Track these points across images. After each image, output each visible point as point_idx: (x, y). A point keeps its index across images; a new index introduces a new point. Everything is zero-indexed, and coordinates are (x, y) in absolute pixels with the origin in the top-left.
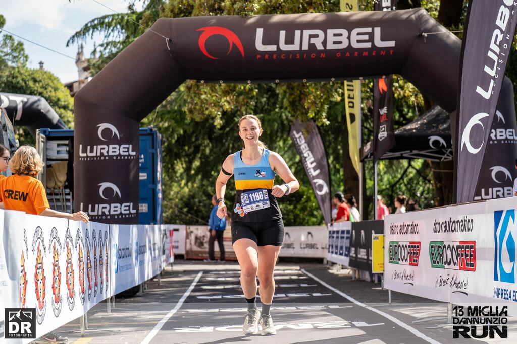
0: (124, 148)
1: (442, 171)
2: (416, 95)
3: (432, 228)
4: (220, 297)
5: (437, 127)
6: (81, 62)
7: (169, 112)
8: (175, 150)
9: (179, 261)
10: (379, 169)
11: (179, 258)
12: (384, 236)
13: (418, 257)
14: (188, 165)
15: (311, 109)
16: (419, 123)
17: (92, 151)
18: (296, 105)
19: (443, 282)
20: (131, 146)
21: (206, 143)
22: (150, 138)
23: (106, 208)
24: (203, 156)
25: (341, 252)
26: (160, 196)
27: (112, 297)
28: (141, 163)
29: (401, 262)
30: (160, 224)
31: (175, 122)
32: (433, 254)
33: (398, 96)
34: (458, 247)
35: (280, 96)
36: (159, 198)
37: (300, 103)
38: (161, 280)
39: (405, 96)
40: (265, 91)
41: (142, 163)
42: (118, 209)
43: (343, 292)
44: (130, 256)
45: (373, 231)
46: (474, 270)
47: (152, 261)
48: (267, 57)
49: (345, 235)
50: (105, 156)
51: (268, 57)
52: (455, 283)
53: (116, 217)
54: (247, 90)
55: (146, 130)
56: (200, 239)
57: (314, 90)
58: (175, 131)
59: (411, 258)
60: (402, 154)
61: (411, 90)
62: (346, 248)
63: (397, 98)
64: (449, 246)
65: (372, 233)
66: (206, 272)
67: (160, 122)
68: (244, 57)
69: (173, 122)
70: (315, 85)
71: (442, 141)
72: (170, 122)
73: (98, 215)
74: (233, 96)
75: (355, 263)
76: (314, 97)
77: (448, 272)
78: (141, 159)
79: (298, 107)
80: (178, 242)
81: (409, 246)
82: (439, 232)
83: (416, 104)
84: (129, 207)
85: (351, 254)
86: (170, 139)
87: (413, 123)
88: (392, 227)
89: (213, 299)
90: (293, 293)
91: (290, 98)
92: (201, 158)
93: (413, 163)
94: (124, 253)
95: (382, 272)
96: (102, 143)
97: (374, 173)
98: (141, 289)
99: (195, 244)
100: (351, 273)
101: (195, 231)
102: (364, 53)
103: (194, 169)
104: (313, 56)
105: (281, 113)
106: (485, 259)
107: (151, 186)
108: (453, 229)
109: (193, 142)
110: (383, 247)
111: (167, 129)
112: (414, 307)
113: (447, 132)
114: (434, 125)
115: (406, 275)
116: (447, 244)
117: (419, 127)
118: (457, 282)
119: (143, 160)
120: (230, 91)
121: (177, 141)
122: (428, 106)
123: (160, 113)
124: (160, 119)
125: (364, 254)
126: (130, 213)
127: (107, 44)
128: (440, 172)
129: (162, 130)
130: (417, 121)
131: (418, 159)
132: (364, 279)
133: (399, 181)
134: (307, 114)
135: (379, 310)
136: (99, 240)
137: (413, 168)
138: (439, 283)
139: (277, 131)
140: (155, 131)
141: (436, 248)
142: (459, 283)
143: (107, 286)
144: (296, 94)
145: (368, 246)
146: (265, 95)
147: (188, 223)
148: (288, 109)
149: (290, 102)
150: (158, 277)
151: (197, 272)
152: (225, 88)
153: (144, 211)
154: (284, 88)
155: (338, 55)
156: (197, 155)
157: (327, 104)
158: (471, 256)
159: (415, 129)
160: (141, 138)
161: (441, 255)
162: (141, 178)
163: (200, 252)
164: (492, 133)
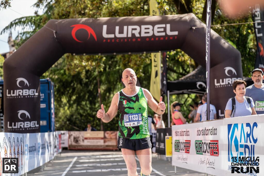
0: (31, 91)
2: (190, 60)
3: (196, 133)
6: (11, 42)
7: (58, 70)
8: (62, 90)
9: (65, 151)
12: (172, 137)
13: (189, 149)
14: (69, 99)
17: (14, 93)
20: (35, 90)
21: (79, 87)
22: (47, 85)
23: (22, 124)
29: (181, 151)
32: (197, 147)
34: (210, 143)
36: (52, 117)
41: (43, 98)
42: (29, 125)
44: (36, 150)
46: (218, 156)
50: (21, 96)
52: (208, 163)
53: (28, 129)
54: (99, 58)
55: (45, 81)
56: (76, 139)
59: (186, 149)
60: (183, 92)
63: (180, 61)
64: (205, 143)
65: (166, 135)
66: (79, 157)
68: (96, 41)
71: (204, 84)
72: (59, 75)
73: (18, 129)
75: (158, 151)
77: (205, 157)
80: (64, 140)
81: (185, 143)
82: (200, 135)
83: (190, 64)
84: (35, 123)
85: (156, 146)
91: (123, 62)
92: (76, 95)
94: (32, 149)
95: (171, 157)
96: (19, 88)
99: (74, 141)
100: (157, 156)
101: (74, 135)
103: (72, 101)
106: (223, 150)
107: (48, 111)
108: (207, 134)
110: (172, 143)
114: (199, 76)
115: (184, 158)
120: (90, 59)
122: (197, 65)
124: (53, 74)
125: (163, 146)
126: (36, 127)
127: (24, 33)
129: (54, 80)
132: (163, 159)
136: (17, 143)
138: (200, 163)
140: (50, 81)
141: (198, 144)
142: (211, 163)
143: (22, 167)
144: (126, 60)
145: (164, 142)
147: (70, 129)
151: (74, 157)
152: (86, 58)
153: (44, 125)
154: (120, 56)
157: (143, 65)
158: (216, 148)
161: (201, 148)
163: (77, 146)
164: (229, 80)
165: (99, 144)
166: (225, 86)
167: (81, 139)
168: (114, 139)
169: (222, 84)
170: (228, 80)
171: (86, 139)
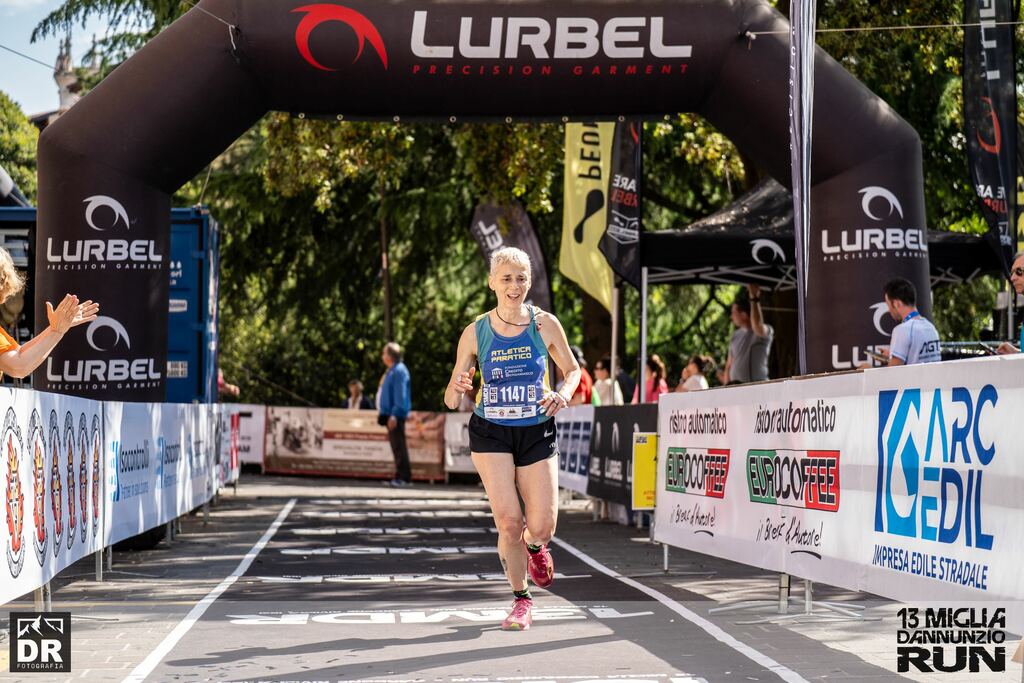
0: (138, 246)
1: (777, 309)
2: (728, 159)
3: (753, 423)
4: (327, 551)
5: (768, 222)
6: (66, 74)
7: (236, 179)
8: (247, 255)
9: (249, 477)
10: (651, 302)
11: (250, 471)
12: (657, 436)
13: (724, 481)
14: (272, 286)
15: (519, 179)
16: (733, 212)
17: (72, 252)
18: (491, 170)
19: (773, 532)
20: (152, 243)
21: (309, 243)
22: (195, 228)
23: (98, 367)
24: (302, 269)
25: (573, 465)
26: (213, 346)
27: (106, 549)
28: (175, 278)
29: (689, 489)
30: (212, 402)
31: (248, 201)
32: (753, 475)
33: (694, 158)
34: (805, 462)
35: (460, 154)
36: (210, 351)
37: (497, 167)
38: (212, 514)
39: (705, 160)
40: (431, 142)
41: (177, 278)
42: (124, 370)
43: (573, 545)
44: (147, 466)
45: (636, 426)
46: (835, 509)
47: (192, 477)
48: (433, 68)
49: (582, 432)
50: (99, 263)
51: (436, 70)
52: (796, 534)
53: (120, 386)
54: (392, 137)
55: (188, 213)
56: (293, 435)
57: (526, 142)
58: (248, 218)
59: (711, 481)
60: (697, 274)
61: (719, 148)
62: (583, 458)
63: (690, 162)
64: (786, 460)
65: (633, 430)
66: (303, 500)
67: (219, 197)
68: (386, 67)
69: (244, 199)
70: (530, 130)
71: (777, 249)
72: (239, 198)
73: (83, 382)
74: (364, 149)
75: (599, 488)
76: (527, 155)
77: (782, 512)
78: (176, 269)
79: (495, 175)
80: (249, 438)
81: (707, 458)
82: (766, 431)
83: (727, 174)
84: (147, 366)
85: (592, 471)
86: (237, 232)
87: (722, 212)
88: (673, 418)
89: (313, 555)
90: (474, 546)
91: (478, 155)
92: (298, 272)
93: (718, 294)
94: (132, 461)
95: (651, 508)
96: (93, 235)
97: (641, 310)
98: (169, 532)
99: (284, 443)
100: (591, 507)
101: (284, 419)
102: (629, 68)
103: (284, 293)
104: (527, 70)
105: (461, 187)
106: (856, 487)
107: (195, 326)
108: (795, 426)
109: (284, 239)
110: (656, 459)
111: (231, 212)
112: (712, 579)
113: (787, 231)
114: (762, 217)
115: (700, 516)
116: (782, 455)
117: (732, 220)
118: (801, 532)
119: (180, 273)
120: (358, 138)
121: (251, 237)
122: (753, 180)
123: (219, 181)
124: (217, 193)
125: (618, 470)
126: (149, 379)
127: (116, 40)
128: (771, 312)
129: (221, 215)
130: (729, 209)
131: (729, 284)
132: (615, 520)
133: (688, 328)
134: (510, 189)
135: (643, 583)
136: (80, 433)
137: (719, 302)
138: (764, 534)
139: (452, 224)
140: (207, 215)
141: (760, 462)
142: (805, 534)
143: (95, 526)
144: (490, 148)
145: (625, 455)
146: (430, 150)
147: (270, 402)
148: (474, 179)
149: (478, 164)
150: (204, 508)
151: (285, 500)
152: (347, 132)
153: (180, 375)
154: (467, 135)
155: (578, 70)
156: (289, 264)
157: (552, 171)
158: (830, 480)
159: (724, 225)
160: (174, 228)
161: (770, 478)
162: (171, 310)
163: (294, 460)
164: (877, 236)
165: (376, 456)
166: (860, 256)
167: (312, 434)
168: (432, 439)
169: (847, 248)
170: (872, 236)
171: (330, 435)
